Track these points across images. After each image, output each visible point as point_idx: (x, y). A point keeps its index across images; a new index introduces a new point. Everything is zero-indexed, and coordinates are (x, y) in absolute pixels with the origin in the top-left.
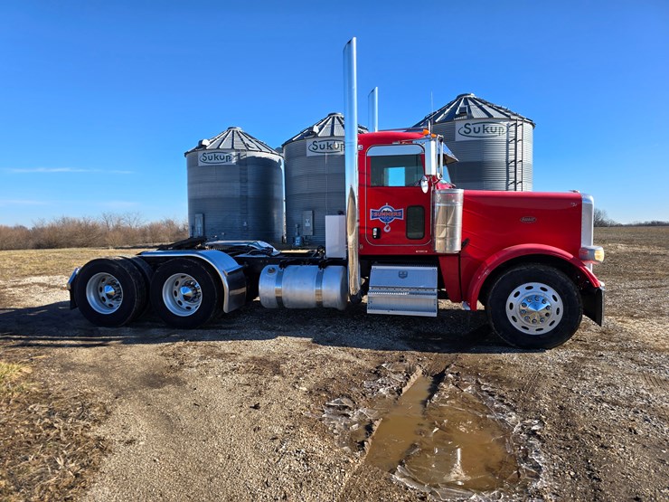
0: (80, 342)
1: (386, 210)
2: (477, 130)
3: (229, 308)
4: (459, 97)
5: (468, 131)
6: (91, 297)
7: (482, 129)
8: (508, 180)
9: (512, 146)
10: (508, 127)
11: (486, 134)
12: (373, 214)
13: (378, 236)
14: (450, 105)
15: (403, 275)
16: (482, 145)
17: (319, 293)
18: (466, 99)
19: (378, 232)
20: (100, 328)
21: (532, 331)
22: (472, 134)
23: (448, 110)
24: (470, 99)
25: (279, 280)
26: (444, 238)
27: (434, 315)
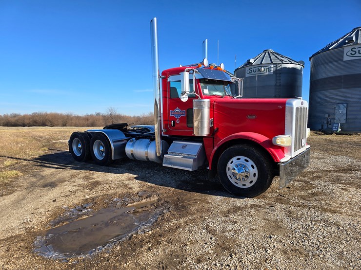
0: (58, 166)
1: (177, 111)
3: (115, 157)
4: (354, 30)
6: (74, 148)
12: (171, 113)
13: (174, 125)
15: (184, 147)
17: (147, 153)
18: (358, 31)
19: (174, 123)
20: (76, 162)
21: (240, 185)
23: (341, 40)
25: (133, 146)
26: (197, 127)
27: (190, 170)
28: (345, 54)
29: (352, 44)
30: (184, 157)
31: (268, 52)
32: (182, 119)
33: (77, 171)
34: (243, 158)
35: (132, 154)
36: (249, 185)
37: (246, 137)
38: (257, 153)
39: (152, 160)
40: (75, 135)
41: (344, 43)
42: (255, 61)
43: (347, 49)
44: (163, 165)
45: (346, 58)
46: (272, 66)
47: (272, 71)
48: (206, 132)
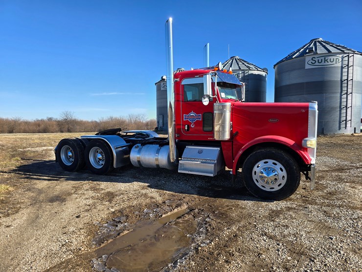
0: (49, 178)
1: (192, 115)
2: (320, 61)
3: (117, 165)
4: (312, 41)
5: (314, 62)
6: (63, 157)
7: (323, 60)
8: (341, 92)
9: (345, 70)
10: (343, 58)
11: (326, 63)
12: (185, 117)
13: (188, 129)
14: (304, 46)
15: (200, 152)
16: (323, 70)
17: (157, 160)
18: (315, 42)
19: (188, 127)
20: (66, 172)
21: (267, 189)
22: (317, 63)
23: (302, 50)
24: (319, 42)
25: (139, 152)
26: (219, 131)
27: (212, 175)
28: (306, 63)
29: (312, 53)
30: (202, 162)
31: (235, 59)
32: (197, 123)
33: (76, 182)
34: (270, 161)
35: (139, 162)
36: (277, 188)
37: (275, 140)
38: (286, 156)
39: (163, 167)
40: (64, 142)
41: (304, 53)
42: (224, 67)
43: (308, 58)
44: (179, 171)
45: (307, 67)
46: (240, 72)
47: (240, 77)
48: (227, 136)
